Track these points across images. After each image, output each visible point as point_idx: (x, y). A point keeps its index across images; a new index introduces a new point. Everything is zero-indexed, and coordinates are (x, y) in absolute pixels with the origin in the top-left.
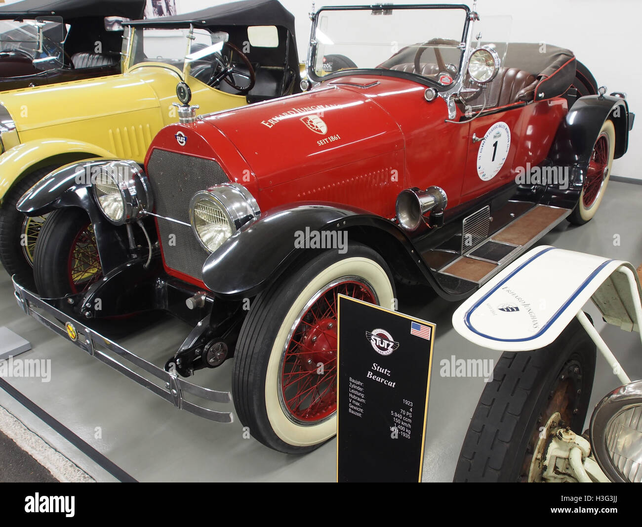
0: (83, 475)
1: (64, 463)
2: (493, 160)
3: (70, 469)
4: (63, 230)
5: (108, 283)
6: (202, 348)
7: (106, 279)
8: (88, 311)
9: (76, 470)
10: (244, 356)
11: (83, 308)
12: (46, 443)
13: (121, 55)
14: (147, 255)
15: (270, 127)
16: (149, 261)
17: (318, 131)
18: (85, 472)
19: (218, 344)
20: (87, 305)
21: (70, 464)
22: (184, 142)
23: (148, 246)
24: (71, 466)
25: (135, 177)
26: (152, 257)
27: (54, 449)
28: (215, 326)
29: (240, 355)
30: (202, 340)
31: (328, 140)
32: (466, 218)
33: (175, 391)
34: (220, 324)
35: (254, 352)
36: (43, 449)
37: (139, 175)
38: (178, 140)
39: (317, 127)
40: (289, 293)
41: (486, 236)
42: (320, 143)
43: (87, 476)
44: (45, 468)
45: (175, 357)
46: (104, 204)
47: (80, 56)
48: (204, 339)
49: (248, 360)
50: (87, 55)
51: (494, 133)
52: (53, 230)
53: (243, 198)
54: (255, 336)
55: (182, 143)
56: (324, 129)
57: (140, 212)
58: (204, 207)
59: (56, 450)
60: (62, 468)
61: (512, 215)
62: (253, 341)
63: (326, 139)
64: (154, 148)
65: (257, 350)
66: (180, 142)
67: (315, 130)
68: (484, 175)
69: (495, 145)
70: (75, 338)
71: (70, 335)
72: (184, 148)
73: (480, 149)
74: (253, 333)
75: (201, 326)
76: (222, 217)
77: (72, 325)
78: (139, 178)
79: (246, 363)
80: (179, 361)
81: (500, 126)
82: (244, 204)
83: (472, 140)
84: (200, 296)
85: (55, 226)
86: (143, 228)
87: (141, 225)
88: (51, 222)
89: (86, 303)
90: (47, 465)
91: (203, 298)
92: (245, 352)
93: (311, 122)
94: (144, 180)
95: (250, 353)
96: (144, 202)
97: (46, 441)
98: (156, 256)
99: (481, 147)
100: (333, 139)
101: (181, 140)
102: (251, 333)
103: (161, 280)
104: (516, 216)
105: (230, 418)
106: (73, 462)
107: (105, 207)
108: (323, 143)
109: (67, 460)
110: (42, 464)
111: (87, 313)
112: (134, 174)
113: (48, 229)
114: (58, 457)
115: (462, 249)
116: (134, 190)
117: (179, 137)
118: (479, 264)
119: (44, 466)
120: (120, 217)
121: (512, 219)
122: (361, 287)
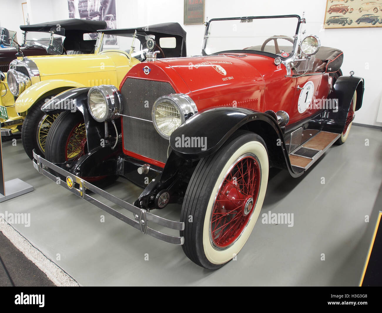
0: (69, 279)
1: (56, 269)
2: (305, 102)
3: (60, 274)
4: (65, 125)
5: (91, 156)
6: (155, 195)
7: (90, 154)
8: (78, 172)
9: (64, 275)
10: (192, 199)
11: (75, 170)
12: (44, 256)
13: (95, 46)
14: (114, 142)
15: (197, 68)
16: (115, 145)
17: (222, 73)
18: (70, 276)
19: (165, 194)
20: (78, 168)
21: (60, 271)
22: (149, 72)
23: (116, 137)
24: (61, 272)
25: (115, 94)
26: (117, 143)
27: (49, 259)
28: (163, 182)
29: (189, 198)
30: (155, 191)
31: (228, 78)
32: (293, 132)
33: (143, 221)
34: (165, 181)
35: (200, 196)
36: (42, 260)
37: (117, 93)
38: (144, 71)
39: (221, 71)
40: (223, 158)
41: (300, 145)
42: (224, 79)
43: (71, 279)
44: (43, 272)
45: (140, 200)
46: (93, 109)
47: (69, 51)
48: (156, 189)
49: (195, 201)
50: (73, 51)
51: (307, 87)
52: (60, 125)
53: (188, 102)
54: (201, 186)
55: (147, 73)
56: (225, 73)
57: (116, 114)
58: (164, 106)
59: (51, 261)
60: (55, 273)
61: (311, 134)
62: (199, 189)
63: (226, 78)
64: (128, 78)
65: (202, 195)
66: (146, 72)
67: (220, 72)
68: (300, 110)
69: (307, 93)
70: (72, 187)
71: (69, 184)
72: (148, 76)
73: (300, 95)
74: (199, 183)
75: (154, 182)
76: (176, 112)
77: (71, 178)
78: (117, 95)
79: (194, 203)
80: (141, 203)
81: (310, 83)
82: (188, 105)
83: (297, 88)
84: (146, 167)
85: (61, 122)
86: (114, 125)
87: (113, 123)
88: (60, 120)
89: (77, 167)
90: (45, 271)
91: (148, 168)
92: (193, 196)
93: (217, 68)
94: (120, 96)
95: (197, 196)
96: (118, 109)
97: (45, 255)
98: (119, 143)
99: (301, 94)
100: (230, 78)
101: (147, 71)
102: (197, 183)
103: (121, 157)
104: (313, 135)
105: (181, 241)
106: (62, 269)
107: (94, 111)
108: (225, 80)
109: (58, 267)
110: (41, 270)
111: (78, 173)
112: (114, 92)
113: (57, 124)
114: (52, 266)
115: (290, 150)
116: (113, 101)
117: (146, 70)
118: (301, 159)
119: (42, 271)
120: (103, 117)
121: (311, 137)
122: (255, 162)
